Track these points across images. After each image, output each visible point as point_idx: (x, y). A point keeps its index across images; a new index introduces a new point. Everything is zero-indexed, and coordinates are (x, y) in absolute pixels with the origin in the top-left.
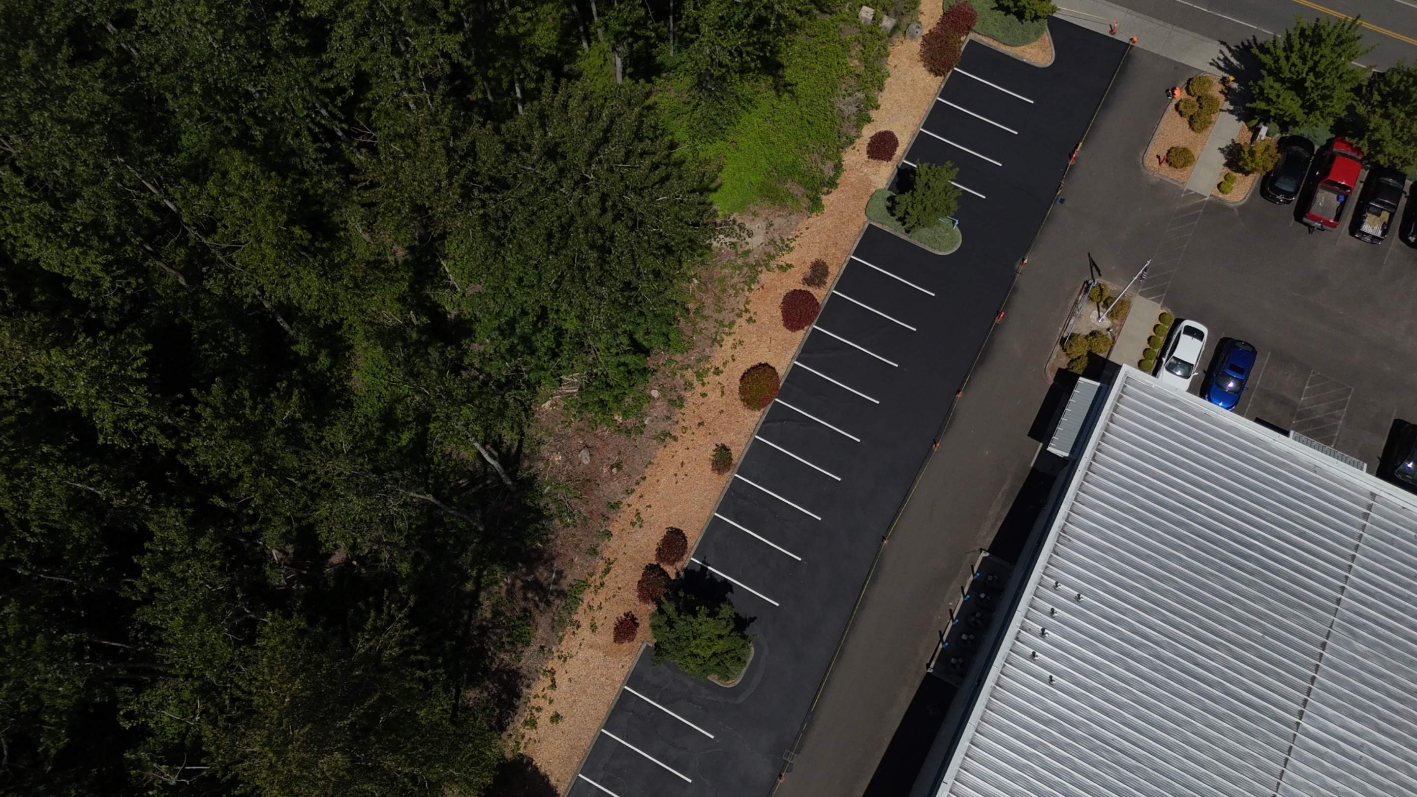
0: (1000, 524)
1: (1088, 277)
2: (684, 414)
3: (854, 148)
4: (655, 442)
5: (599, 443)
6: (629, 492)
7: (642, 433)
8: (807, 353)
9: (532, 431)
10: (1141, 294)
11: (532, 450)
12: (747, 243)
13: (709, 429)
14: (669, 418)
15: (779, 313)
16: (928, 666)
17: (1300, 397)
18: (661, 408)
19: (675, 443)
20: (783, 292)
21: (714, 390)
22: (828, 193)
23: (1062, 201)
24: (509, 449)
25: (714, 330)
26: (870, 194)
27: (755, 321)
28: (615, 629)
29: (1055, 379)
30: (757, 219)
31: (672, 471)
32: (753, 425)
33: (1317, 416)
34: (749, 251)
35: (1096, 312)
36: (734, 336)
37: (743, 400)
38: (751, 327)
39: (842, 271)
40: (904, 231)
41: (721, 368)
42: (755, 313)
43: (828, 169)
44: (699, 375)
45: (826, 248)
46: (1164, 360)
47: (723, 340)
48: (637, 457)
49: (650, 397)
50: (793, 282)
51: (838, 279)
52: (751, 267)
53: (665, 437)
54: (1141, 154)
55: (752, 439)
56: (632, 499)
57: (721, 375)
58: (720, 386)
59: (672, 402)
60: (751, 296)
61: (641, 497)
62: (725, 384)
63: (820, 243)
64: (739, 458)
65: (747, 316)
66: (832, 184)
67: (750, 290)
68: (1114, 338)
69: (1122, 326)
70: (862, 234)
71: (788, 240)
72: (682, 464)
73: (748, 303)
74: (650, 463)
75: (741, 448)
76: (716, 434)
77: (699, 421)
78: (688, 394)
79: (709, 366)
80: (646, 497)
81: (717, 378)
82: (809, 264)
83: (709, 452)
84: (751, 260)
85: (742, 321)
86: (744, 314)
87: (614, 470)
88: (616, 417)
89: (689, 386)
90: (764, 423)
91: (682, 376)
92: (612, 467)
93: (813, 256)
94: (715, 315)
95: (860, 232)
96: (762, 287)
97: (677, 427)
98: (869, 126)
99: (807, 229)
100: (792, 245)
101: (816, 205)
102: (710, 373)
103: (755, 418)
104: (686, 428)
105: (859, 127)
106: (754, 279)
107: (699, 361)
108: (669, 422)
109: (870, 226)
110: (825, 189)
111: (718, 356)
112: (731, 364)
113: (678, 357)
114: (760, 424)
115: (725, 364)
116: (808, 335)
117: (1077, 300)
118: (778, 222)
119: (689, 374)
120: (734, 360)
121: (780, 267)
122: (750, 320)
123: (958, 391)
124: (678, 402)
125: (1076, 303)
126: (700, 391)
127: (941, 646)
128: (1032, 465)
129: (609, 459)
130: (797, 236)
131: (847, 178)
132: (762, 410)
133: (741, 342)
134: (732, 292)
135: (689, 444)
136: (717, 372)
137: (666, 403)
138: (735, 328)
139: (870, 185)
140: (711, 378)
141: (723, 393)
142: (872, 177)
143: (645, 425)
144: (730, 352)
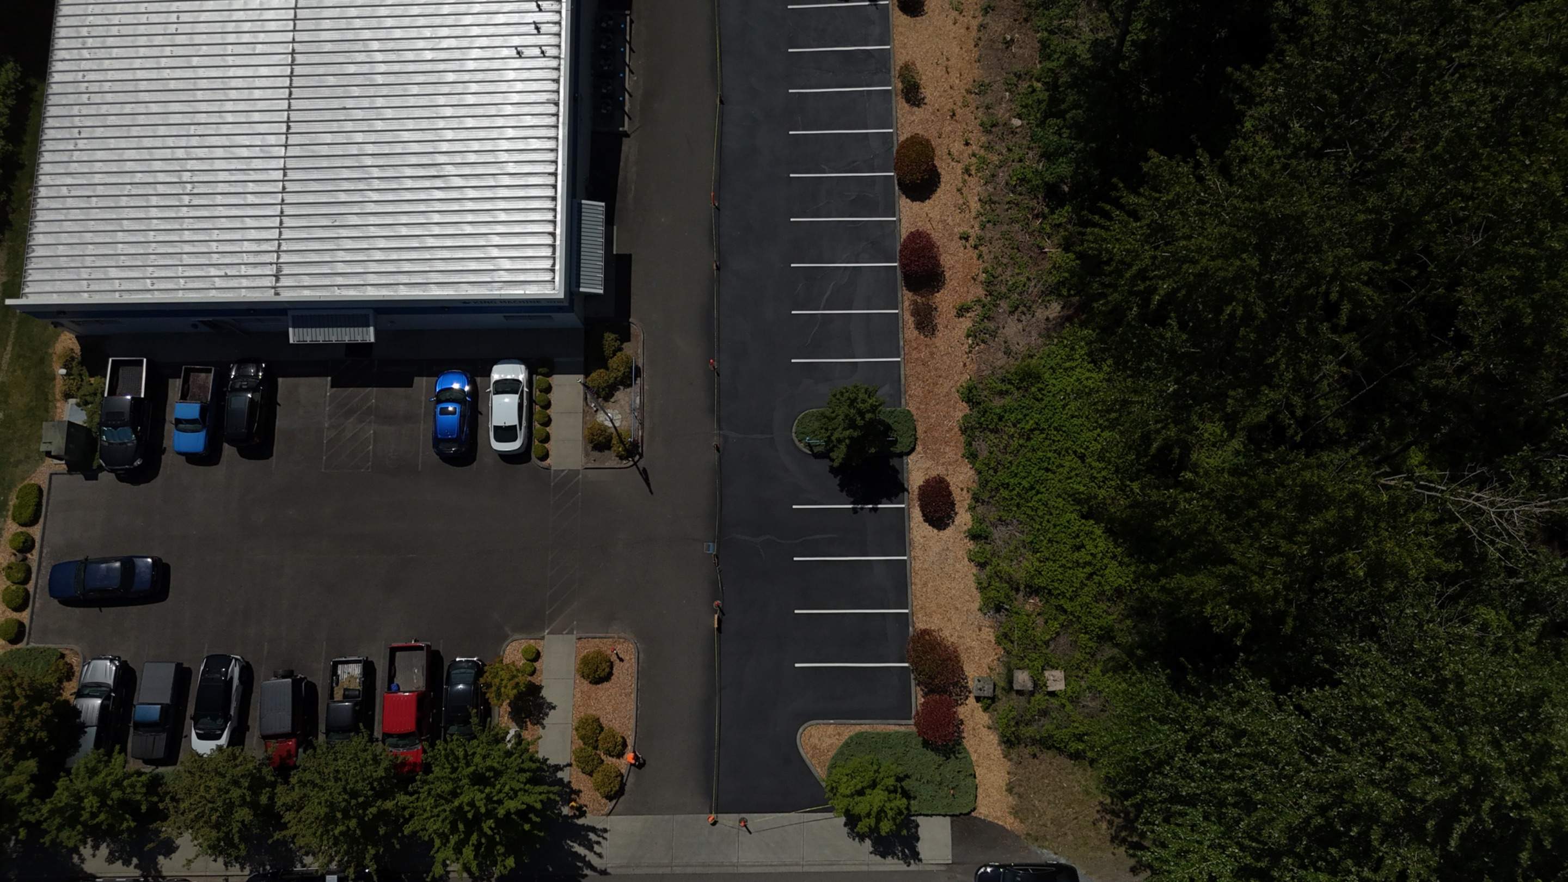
1: (642, 460)
2: (976, 118)
4: (988, 82)
6: (982, 27)
7: (1005, 83)
8: (888, 233)
12: (1019, 320)
13: (942, 114)
14: (988, 108)
18: (1001, 113)
19: (967, 88)
21: (961, 153)
22: (965, 417)
25: (997, 212)
27: (961, 239)
31: (953, 62)
34: (1012, 313)
35: (617, 424)
36: (974, 214)
38: (961, 231)
39: (901, 336)
41: (966, 177)
42: (965, 248)
44: (983, 161)
45: (931, 353)
47: (982, 206)
48: (995, 60)
49: (1019, 117)
50: (945, 300)
51: (901, 326)
52: (1000, 297)
53: (981, 88)
55: (894, 126)
56: (975, 24)
57: (962, 170)
58: (956, 159)
59: (994, 123)
60: (980, 265)
61: (968, 28)
62: (952, 163)
63: (942, 356)
64: (897, 104)
65: (972, 241)
68: (587, 403)
70: (902, 389)
71: (977, 344)
72: (948, 72)
73: (980, 256)
75: (900, 113)
76: (933, 113)
77: (957, 117)
78: (983, 139)
79: (979, 174)
80: (963, 31)
81: (964, 166)
82: (940, 327)
83: (929, 94)
84: (1004, 304)
85: (975, 232)
86: (976, 242)
87: (1008, 37)
89: (988, 147)
90: (892, 147)
91: (1000, 154)
92: (1013, 41)
93: (941, 338)
94: (1005, 228)
95: (906, 391)
96: (974, 280)
97: (974, 104)
99: (965, 366)
100: (970, 340)
101: (971, 397)
102: (974, 167)
104: (965, 106)
106: (988, 283)
107: (993, 176)
108: (984, 105)
109: (899, 404)
110: (971, 419)
111: (976, 188)
112: (958, 184)
113: (1016, 168)
115: (965, 182)
117: (642, 427)
119: (995, 159)
120: (958, 190)
121: (968, 310)
122: (966, 238)
124: (989, 127)
125: (642, 423)
126: (974, 147)
130: (970, 352)
133: (962, 211)
134: (1002, 261)
135: (952, 93)
136: (967, 172)
137: (1000, 119)
138: (977, 224)
139: (925, 450)
140: (970, 164)
141: (949, 154)
143: (1006, 91)
144: (967, 197)
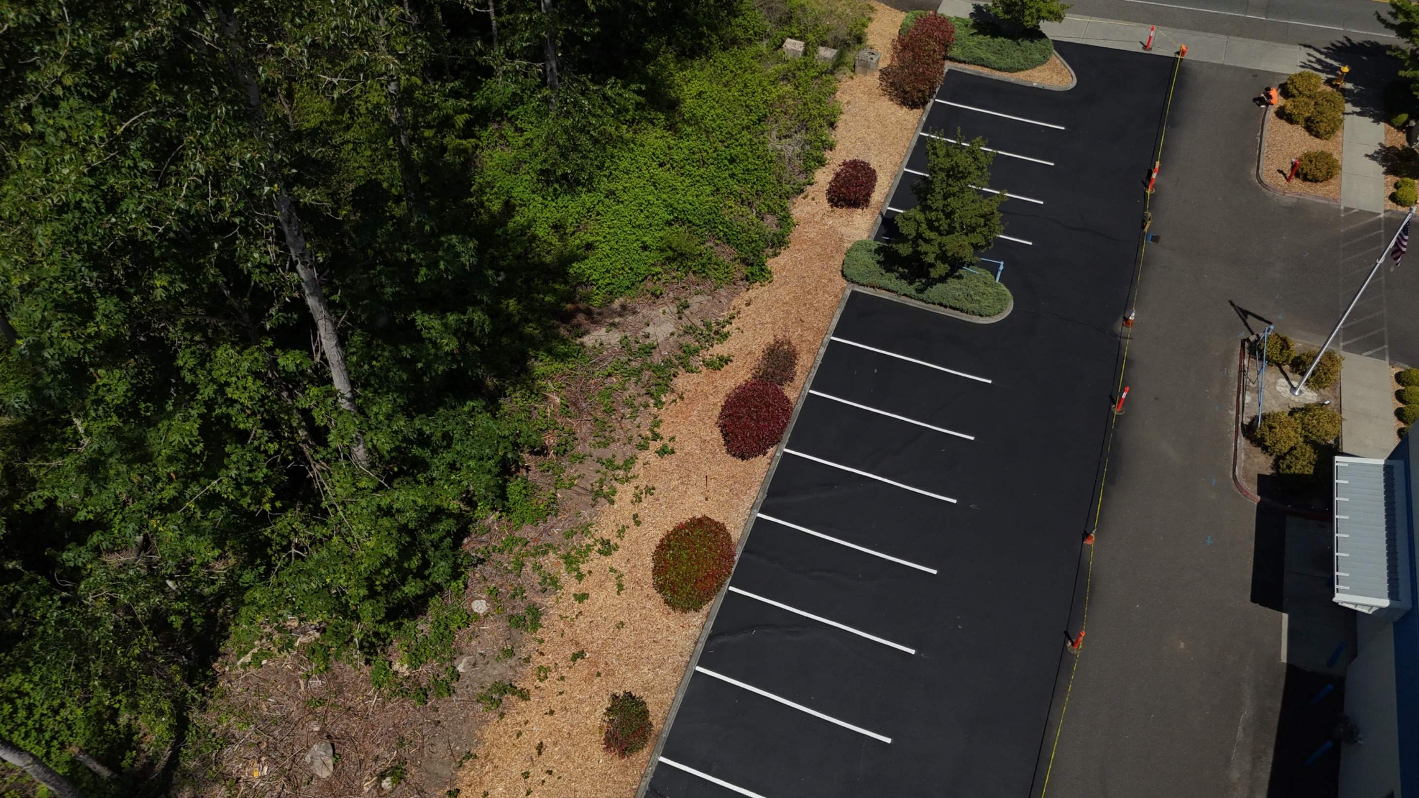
1: (1244, 334)
2: (541, 641)
3: (806, 197)
4: (480, 707)
5: (355, 727)
7: (450, 691)
8: (778, 495)
9: (210, 718)
10: (1355, 350)
11: (203, 760)
12: (647, 336)
13: (596, 665)
14: (510, 653)
15: (717, 434)
18: (493, 636)
19: (522, 704)
20: (720, 400)
21: (601, 584)
22: (776, 255)
23: (1156, 239)
24: (151, 764)
25: (598, 477)
26: (845, 250)
27: (673, 452)
29: (1259, 493)
30: (658, 302)
31: (517, 770)
32: (690, 644)
34: (652, 347)
35: (1283, 381)
36: (635, 483)
37: (660, 588)
38: (667, 462)
39: (819, 359)
40: (914, 292)
41: (614, 541)
42: (672, 439)
43: (770, 224)
44: (570, 561)
47: (614, 492)
48: (441, 747)
49: (470, 618)
50: (735, 382)
51: (814, 372)
52: (657, 369)
53: (501, 694)
54: (1253, 172)
55: (689, 674)
57: (616, 554)
58: (613, 576)
59: (517, 622)
60: (663, 413)
62: (623, 571)
63: (774, 323)
64: (665, 719)
65: (658, 444)
66: (779, 243)
67: (659, 404)
68: (1334, 418)
69: (1339, 400)
70: (843, 305)
71: (718, 324)
72: (540, 748)
73: (657, 424)
74: (469, 756)
75: (667, 697)
76: (611, 673)
77: (574, 650)
78: (550, 601)
79: (590, 542)
81: (608, 560)
83: (597, 713)
84: (656, 359)
85: (650, 455)
86: (651, 443)
87: (387, 782)
88: (396, 666)
89: (551, 584)
90: (711, 638)
91: (538, 568)
92: (382, 776)
94: (597, 452)
95: (838, 302)
96: (682, 398)
97: (528, 669)
98: (824, 169)
99: (748, 305)
100: (725, 330)
101: (757, 272)
102: (594, 554)
103: (692, 627)
104: (547, 670)
105: (808, 171)
106: (663, 389)
107: (569, 535)
108: (512, 662)
109: (854, 294)
110: (770, 251)
111: (607, 523)
112: (633, 532)
113: (528, 532)
114: (703, 640)
115: (621, 533)
116: (775, 464)
117: (1242, 367)
118: (695, 302)
119: (550, 560)
120: (638, 523)
121: (710, 364)
122: (663, 452)
123: (1086, 535)
124: (529, 618)
125: (1243, 371)
126: (573, 590)
128: (1284, 659)
129: (377, 759)
130: (733, 317)
132: (706, 608)
133: (650, 490)
134: (628, 411)
135: (555, 702)
136: (607, 548)
137: (503, 624)
138: (637, 468)
139: (841, 239)
140: (595, 562)
141: (620, 587)
142: (843, 230)
143: (458, 676)
144: (629, 510)
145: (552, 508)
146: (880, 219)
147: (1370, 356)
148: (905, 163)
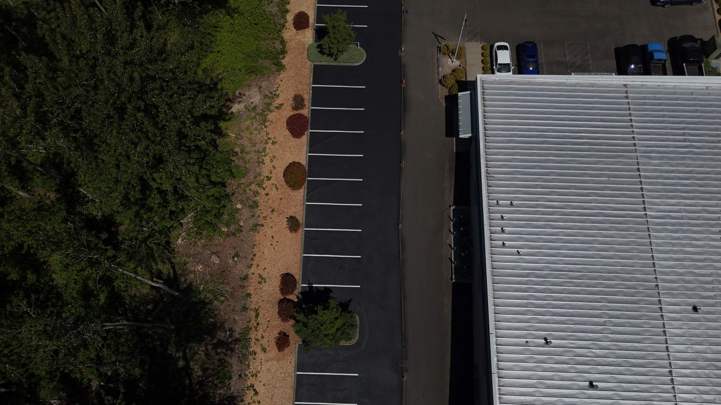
0: (453, 189)
1: (438, 44)
2: (261, 210)
3: (286, 29)
4: (251, 232)
5: (220, 248)
6: (250, 267)
7: (242, 231)
8: (312, 147)
9: (178, 260)
10: (468, 41)
11: (182, 270)
12: (252, 103)
13: (279, 212)
14: (253, 216)
15: (288, 132)
16: (451, 279)
17: (566, 58)
18: (246, 213)
19: (263, 228)
20: (285, 120)
21: (271, 189)
22: (284, 58)
23: (407, 12)
24: (169, 275)
25: (257, 157)
26: (307, 49)
27: (276, 142)
28: (276, 344)
29: (446, 102)
30: (251, 88)
31: (269, 244)
32: (302, 197)
33: (579, 63)
34: (255, 106)
35: (450, 59)
36: (268, 156)
37: (290, 187)
38: (276, 146)
39: (311, 95)
40: (333, 61)
41: (270, 175)
42: (275, 138)
43: (278, 46)
44: (259, 185)
45: (297, 87)
46: (494, 67)
47: (263, 160)
48: (245, 246)
49: (237, 209)
50: (288, 112)
51: (311, 100)
52: (260, 114)
53: (256, 227)
55: (305, 206)
56: (253, 269)
57: (272, 179)
58: (274, 186)
59: (251, 207)
60: (268, 130)
61: (258, 266)
62: (276, 183)
63: (292, 86)
64: (303, 219)
65: (271, 141)
66: (284, 52)
67: (266, 127)
68: (464, 69)
69: (466, 61)
70: (312, 72)
71: (274, 91)
72: (273, 237)
73: (268, 134)
74: (254, 245)
75: (301, 213)
76: (283, 212)
77: (271, 209)
78: (258, 198)
79: (263, 178)
80: (261, 264)
81: (270, 181)
82: (291, 99)
83: (284, 223)
84: (259, 111)
85: (269, 145)
86: (268, 141)
87: (236, 259)
88: (223, 229)
89: (256, 193)
90: (307, 194)
91: (250, 190)
92: (233, 258)
93: (291, 94)
94: (253, 149)
95: (311, 71)
96: (272, 123)
97: (260, 218)
98: (289, 14)
99: (281, 81)
100: (277, 93)
101: (280, 67)
102: (265, 181)
103: (301, 193)
104: (265, 217)
105: (284, 17)
106: (265, 121)
107: (255, 177)
108: (255, 218)
109: (314, 65)
110: (281, 56)
111: (265, 171)
112: (274, 171)
113: (243, 181)
114: (305, 195)
115: (271, 172)
116: (309, 137)
117: (438, 58)
118: (264, 84)
119: (253, 187)
120: (275, 168)
121: (277, 108)
122: (274, 143)
123: (401, 131)
124: (254, 205)
125: (438, 59)
126: (264, 193)
127: (453, 265)
128: (455, 151)
129: (230, 254)
130: (278, 87)
131: (291, 45)
132: (303, 187)
133: (274, 157)
134: (256, 132)
135: (272, 224)
136: (269, 179)
137: (248, 209)
138: (267, 151)
139: (304, 44)
140: (266, 184)
141: (277, 188)
142: (303, 40)
143: (242, 226)
144: (270, 165)
145: (247, 171)
146: (315, 31)
147: (474, 41)
148: (317, 2)
